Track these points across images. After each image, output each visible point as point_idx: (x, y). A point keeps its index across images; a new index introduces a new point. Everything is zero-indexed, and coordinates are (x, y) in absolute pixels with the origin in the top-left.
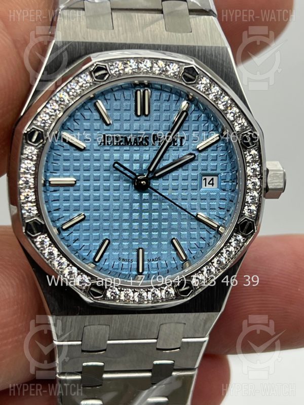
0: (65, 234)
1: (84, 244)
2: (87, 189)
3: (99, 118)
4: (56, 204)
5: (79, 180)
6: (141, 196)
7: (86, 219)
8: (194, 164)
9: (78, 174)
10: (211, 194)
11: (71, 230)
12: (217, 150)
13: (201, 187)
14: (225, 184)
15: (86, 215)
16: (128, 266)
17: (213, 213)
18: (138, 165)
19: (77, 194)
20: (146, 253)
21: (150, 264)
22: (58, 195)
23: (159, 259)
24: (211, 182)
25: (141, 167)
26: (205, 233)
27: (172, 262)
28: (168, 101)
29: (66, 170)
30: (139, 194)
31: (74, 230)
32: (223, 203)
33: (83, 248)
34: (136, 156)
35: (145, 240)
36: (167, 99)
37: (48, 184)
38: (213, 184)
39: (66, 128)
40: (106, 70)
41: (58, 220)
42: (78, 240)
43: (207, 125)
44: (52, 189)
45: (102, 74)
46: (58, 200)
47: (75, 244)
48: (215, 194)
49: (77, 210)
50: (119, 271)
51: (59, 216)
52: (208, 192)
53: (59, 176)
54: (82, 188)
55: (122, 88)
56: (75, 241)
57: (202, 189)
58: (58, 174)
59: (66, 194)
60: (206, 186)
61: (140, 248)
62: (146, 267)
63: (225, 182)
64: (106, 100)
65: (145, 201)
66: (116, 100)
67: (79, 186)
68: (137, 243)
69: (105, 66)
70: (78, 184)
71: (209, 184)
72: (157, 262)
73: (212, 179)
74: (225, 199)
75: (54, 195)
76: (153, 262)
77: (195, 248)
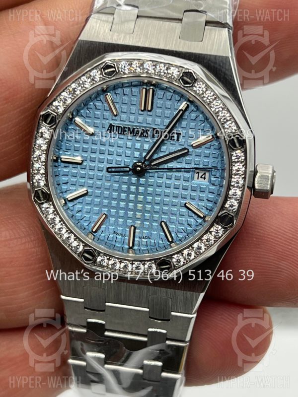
0: (70, 205)
1: (85, 215)
2: (92, 169)
3: (108, 109)
4: (65, 179)
5: (86, 160)
6: (138, 180)
7: (89, 194)
8: (188, 158)
9: (86, 155)
10: (201, 186)
11: (76, 202)
12: (210, 148)
13: (193, 179)
14: (215, 179)
15: (89, 191)
16: (121, 240)
17: (202, 204)
18: (139, 153)
19: (83, 172)
20: (137, 231)
21: (140, 240)
22: (67, 170)
23: (149, 238)
24: (203, 176)
25: (141, 155)
26: (192, 220)
27: (160, 242)
28: (170, 100)
29: (76, 150)
30: (136, 179)
31: (79, 203)
32: (211, 196)
33: (84, 219)
34: (138, 145)
35: (138, 219)
36: (170, 98)
37: (59, 161)
38: (205, 178)
39: (79, 114)
40: (114, 68)
41: (66, 192)
42: (80, 211)
43: (203, 125)
44: (63, 165)
45: (110, 71)
46: (67, 175)
47: (77, 214)
48: (205, 187)
49: (82, 186)
50: (113, 243)
51: (67, 189)
52: (199, 185)
53: (70, 155)
54: (88, 168)
55: (131, 85)
56: (78, 211)
57: (193, 181)
58: (69, 153)
59: (75, 171)
60: (198, 179)
61: (132, 226)
62: (136, 242)
63: (214, 177)
64: (116, 94)
65: (142, 185)
66: (124, 95)
67: (86, 165)
68: (131, 221)
69: (114, 64)
70: (84, 164)
71: (201, 177)
72: (146, 240)
73: (205, 174)
74: (213, 193)
75: (65, 170)
76: (143, 240)
77: (182, 232)
